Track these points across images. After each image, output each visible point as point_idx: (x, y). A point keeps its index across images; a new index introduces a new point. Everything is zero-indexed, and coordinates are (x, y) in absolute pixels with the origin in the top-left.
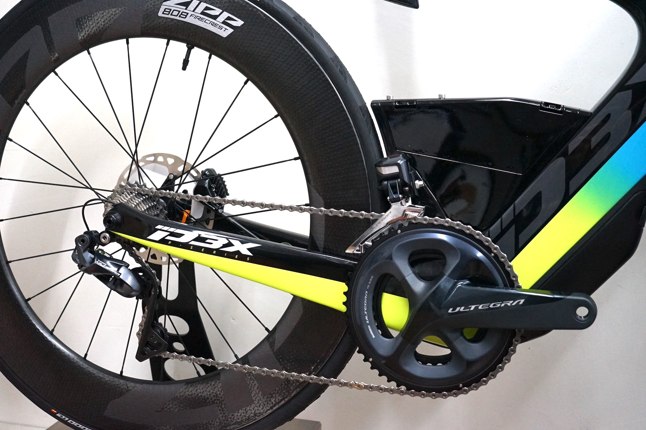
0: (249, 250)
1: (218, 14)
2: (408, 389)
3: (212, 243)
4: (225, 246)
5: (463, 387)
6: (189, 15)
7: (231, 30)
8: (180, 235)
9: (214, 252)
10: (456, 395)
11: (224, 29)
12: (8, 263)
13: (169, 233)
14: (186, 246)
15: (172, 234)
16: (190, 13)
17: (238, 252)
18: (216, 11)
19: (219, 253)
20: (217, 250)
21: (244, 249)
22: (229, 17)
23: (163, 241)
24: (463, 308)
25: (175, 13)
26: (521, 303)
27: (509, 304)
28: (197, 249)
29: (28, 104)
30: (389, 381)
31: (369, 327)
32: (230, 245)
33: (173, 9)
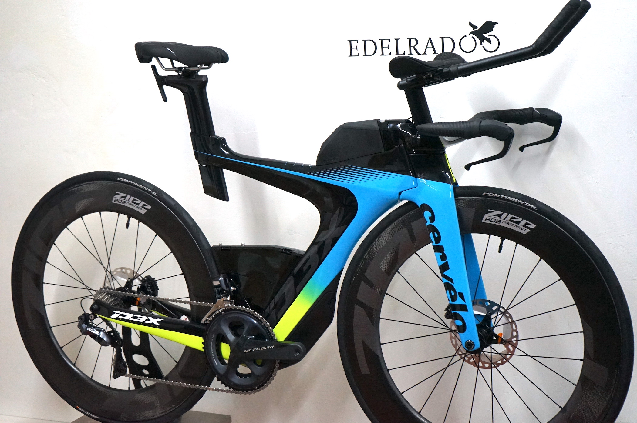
0: (158, 322)
1: (139, 202)
2: (234, 390)
3: (140, 319)
4: (146, 320)
5: (257, 388)
6: (126, 202)
7: (146, 211)
8: (125, 316)
9: (142, 324)
10: (254, 393)
11: (142, 210)
12: (51, 327)
13: (120, 315)
14: (128, 321)
15: (121, 315)
16: (127, 202)
17: (152, 324)
18: (138, 201)
19: (144, 324)
20: (143, 322)
21: (155, 321)
22: (144, 204)
23: (118, 319)
24: (250, 350)
25: (120, 201)
26: (273, 347)
27: (268, 348)
28: (133, 322)
29: (55, 244)
30: (226, 386)
31: (215, 360)
32: (148, 320)
33: (119, 199)
